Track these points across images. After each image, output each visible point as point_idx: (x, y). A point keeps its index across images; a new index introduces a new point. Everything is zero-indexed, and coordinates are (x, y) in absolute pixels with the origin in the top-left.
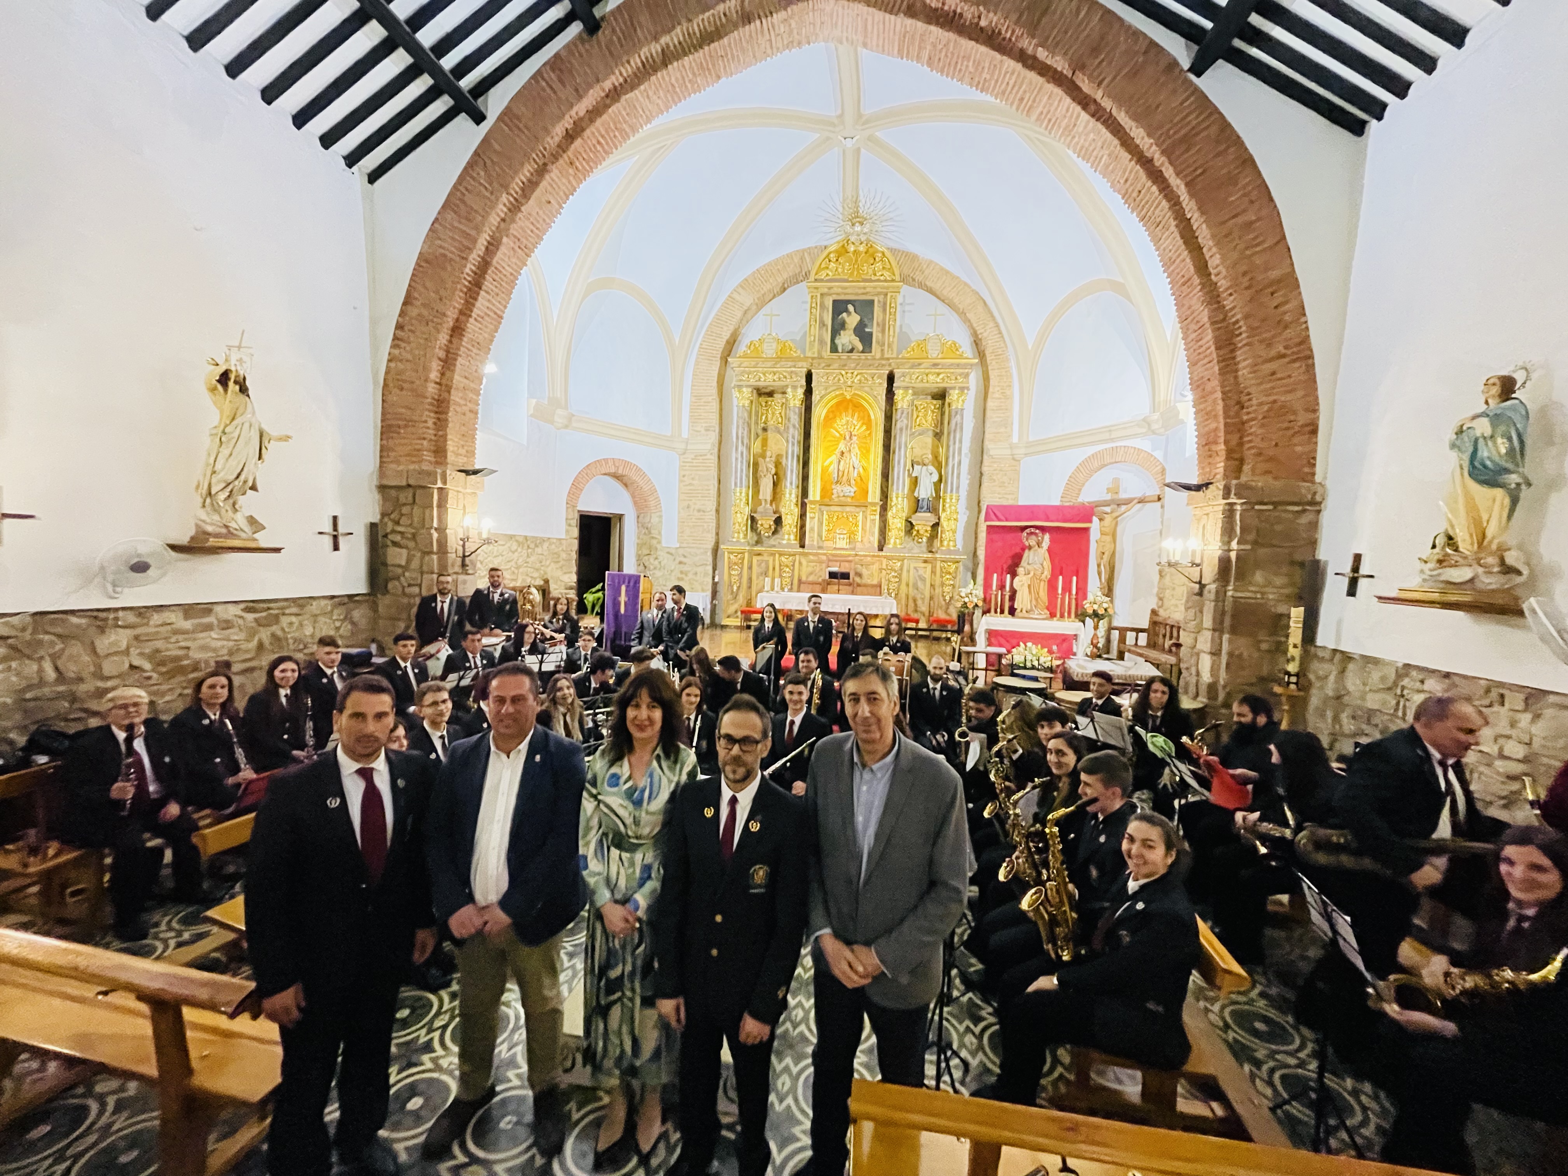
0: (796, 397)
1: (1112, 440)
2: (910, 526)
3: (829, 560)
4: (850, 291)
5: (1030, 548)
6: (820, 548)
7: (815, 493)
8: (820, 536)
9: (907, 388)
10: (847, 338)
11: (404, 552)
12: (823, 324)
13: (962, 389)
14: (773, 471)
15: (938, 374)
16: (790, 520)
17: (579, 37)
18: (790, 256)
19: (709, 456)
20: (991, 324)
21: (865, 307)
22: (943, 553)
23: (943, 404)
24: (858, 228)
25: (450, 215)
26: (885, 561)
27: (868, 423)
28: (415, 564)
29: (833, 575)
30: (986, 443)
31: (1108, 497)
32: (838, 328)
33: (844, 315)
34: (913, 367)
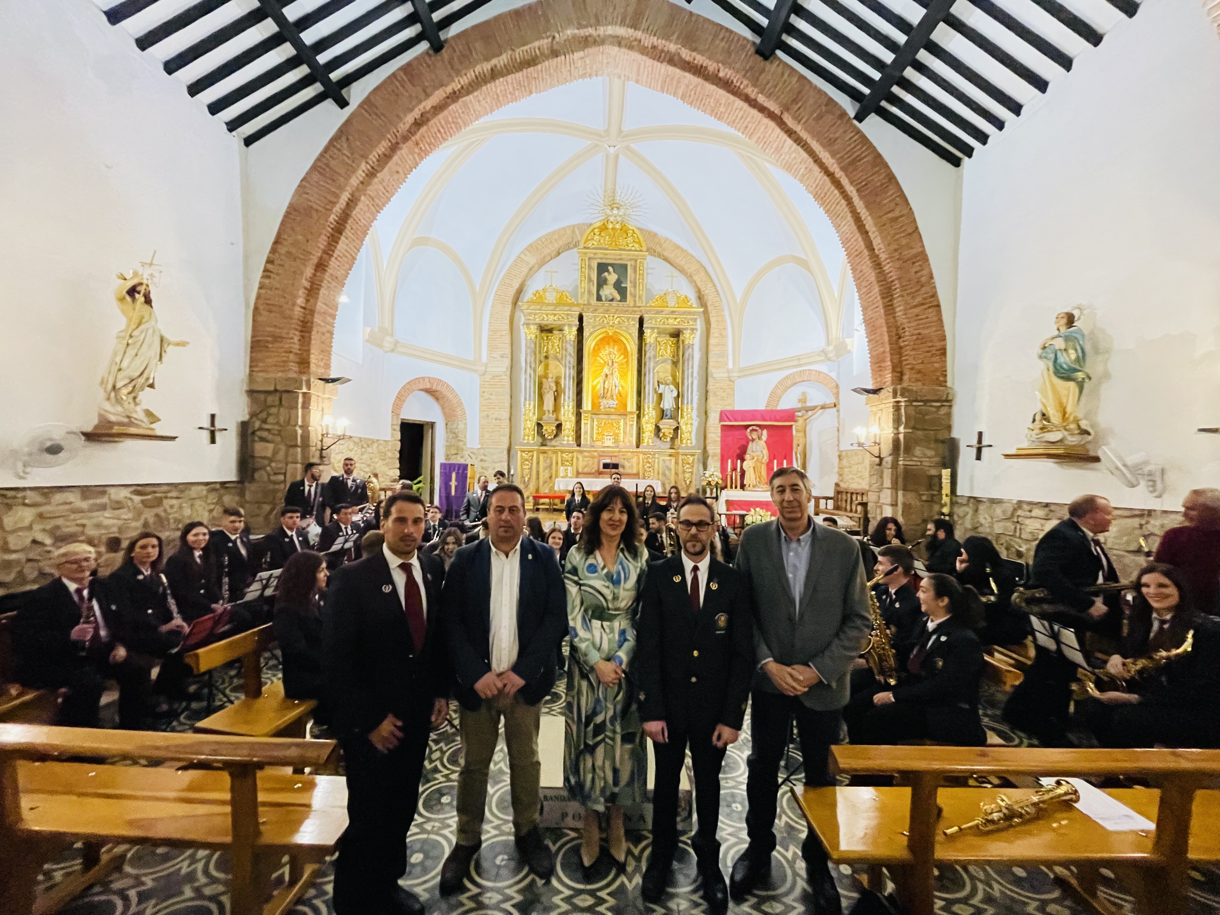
0: (571, 334)
1: (800, 365)
2: (658, 429)
3: (600, 456)
4: (611, 256)
5: (753, 440)
6: (592, 446)
7: (587, 405)
8: (592, 437)
9: (653, 329)
10: (608, 291)
11: (271, 446)
12: (590, 280)
13: (693, 330)
14: (554, 389)
15: (676, 319)
16: (569, 426)
17: (427, 53)
18: (564, 229)
19: (503, 377)
20: (711, 285)
21: (621, 269)
22: (683, 448)
23: (678, 341)
24: (615, 212)
25: (316, 177)
26: (641, 456)
27: (625, 353)
28: (281, 455)
29: (606, 466)
30: (710, 368)
31: (799, 405)
32: (601, 283)
33: (606, 274)
34: (658, 312)
